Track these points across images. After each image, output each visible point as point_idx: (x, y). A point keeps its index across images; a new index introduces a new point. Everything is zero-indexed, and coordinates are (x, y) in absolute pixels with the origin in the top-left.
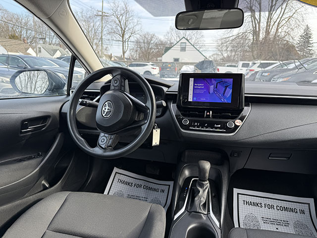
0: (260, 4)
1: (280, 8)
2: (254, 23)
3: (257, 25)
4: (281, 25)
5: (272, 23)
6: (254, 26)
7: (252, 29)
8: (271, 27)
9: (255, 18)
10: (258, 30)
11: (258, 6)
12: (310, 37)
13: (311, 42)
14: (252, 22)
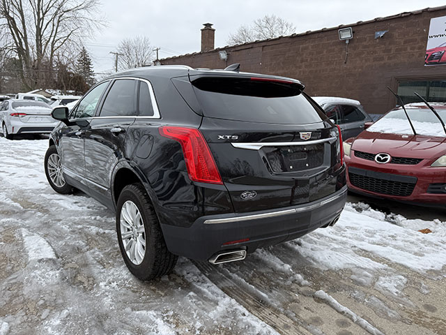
0: (21, 12)
1: (51, 24)
2: (16, 37)
3: (22, 40)
4: (56, 45)
5: (44, 42)
6: (18, 41)
7: (15, 45)
8: (43, 47)
9: (17, 30)
10: (25, 48)
11: (19, 15)
12: (89, 63)
13: (92, 70)
14: (13, 34)
